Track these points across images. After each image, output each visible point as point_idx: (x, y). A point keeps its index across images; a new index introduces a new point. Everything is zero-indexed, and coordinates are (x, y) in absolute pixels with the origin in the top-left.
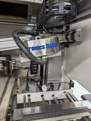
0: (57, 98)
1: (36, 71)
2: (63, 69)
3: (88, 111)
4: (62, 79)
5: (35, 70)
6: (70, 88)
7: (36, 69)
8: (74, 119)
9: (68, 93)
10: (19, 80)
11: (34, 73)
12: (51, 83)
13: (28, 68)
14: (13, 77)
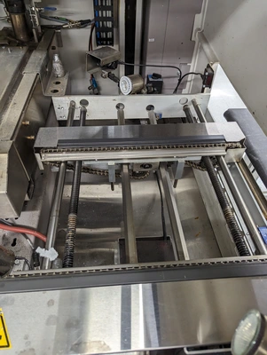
0: (161, 115)
1: (109, 35)
2: (199, 29)
3: (224, 145)
4: (192, 65)
5: (107, 30)
6: (203, 92)
7: (109, 24)
8: (179, 160)
9: (193, 102)
10: (56, 58)
11: (107, 39)
12: (156, 76)
13: (89, 21)
14: (42, 50)
